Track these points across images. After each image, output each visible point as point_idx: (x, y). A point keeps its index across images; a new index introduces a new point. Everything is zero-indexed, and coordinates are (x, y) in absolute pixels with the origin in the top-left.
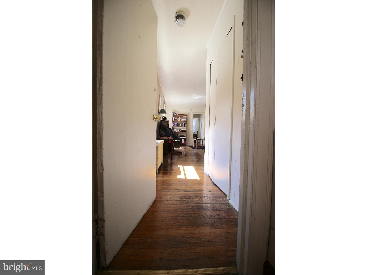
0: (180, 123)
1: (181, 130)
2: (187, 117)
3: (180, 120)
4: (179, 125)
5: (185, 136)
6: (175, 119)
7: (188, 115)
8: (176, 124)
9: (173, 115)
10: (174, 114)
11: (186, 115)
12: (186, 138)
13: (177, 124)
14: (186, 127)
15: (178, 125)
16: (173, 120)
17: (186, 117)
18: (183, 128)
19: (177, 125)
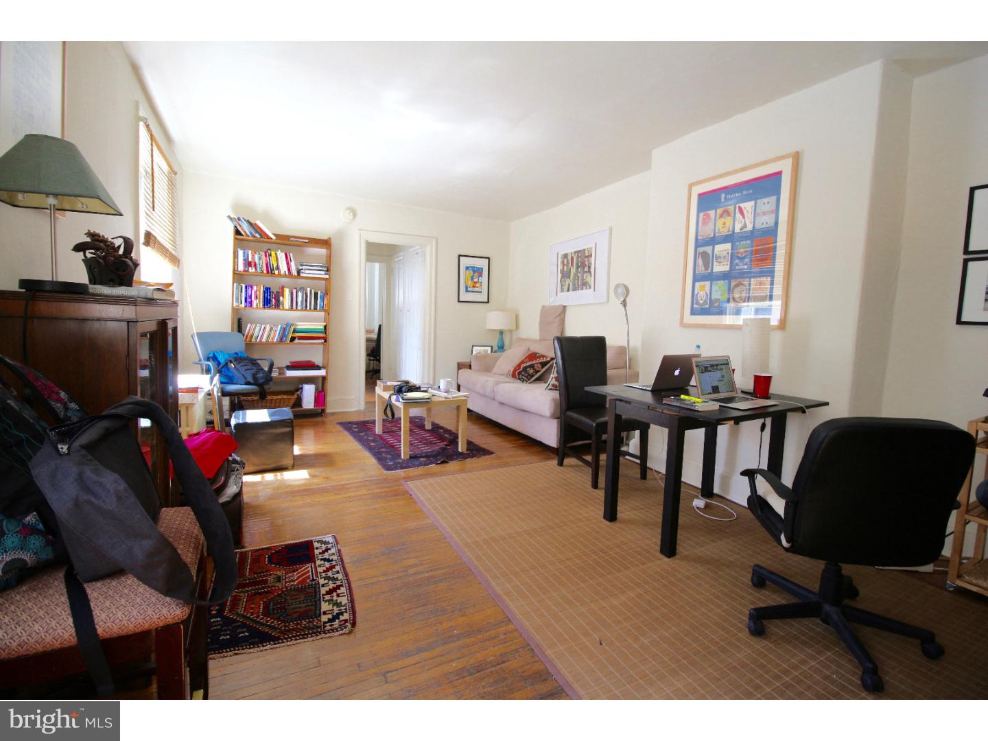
0: (287, 292)
1: (295, 331)
2: (329, 257)
3: (284, 268)
4: (278, 301)
5: (318, 361)
6: (248, 264)
7: (333, 242)
8: (258, 291)
9: (237, 232)
10: (245, 228)
11: (325, 243)
12: (324, 378)
13: (267, 290)
14: (328, 312)
15: (271, 299)
16: (241, 268)
17: (323, 251)
18: (310, 322)
19: (267, 303)
